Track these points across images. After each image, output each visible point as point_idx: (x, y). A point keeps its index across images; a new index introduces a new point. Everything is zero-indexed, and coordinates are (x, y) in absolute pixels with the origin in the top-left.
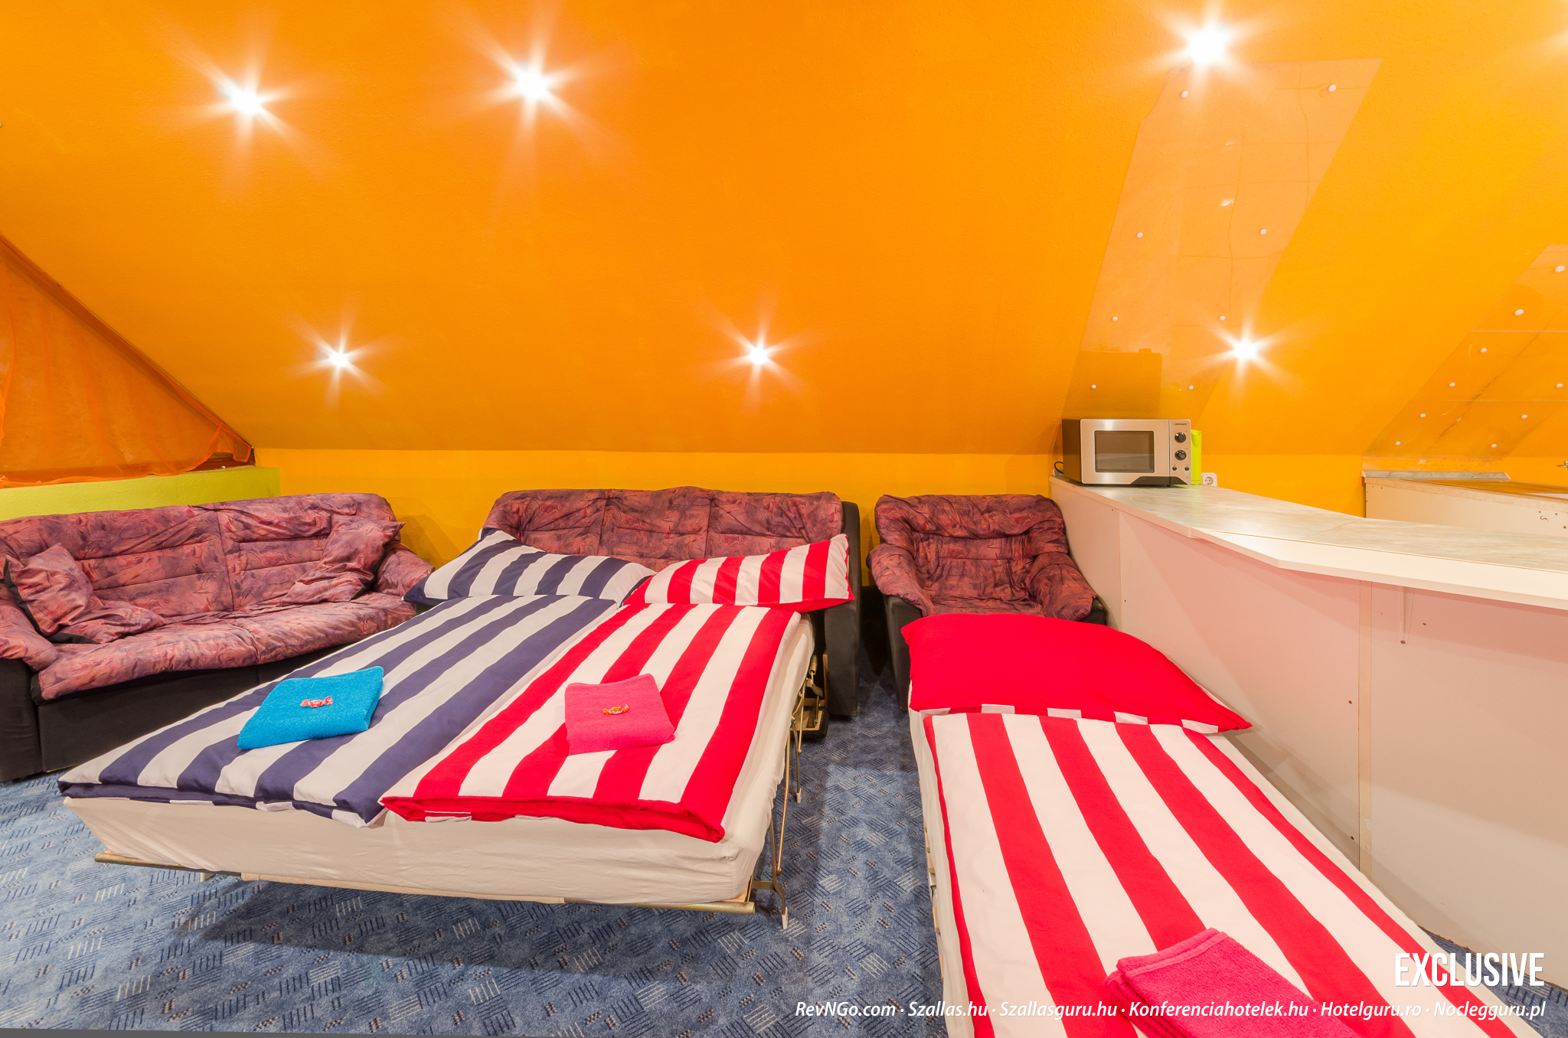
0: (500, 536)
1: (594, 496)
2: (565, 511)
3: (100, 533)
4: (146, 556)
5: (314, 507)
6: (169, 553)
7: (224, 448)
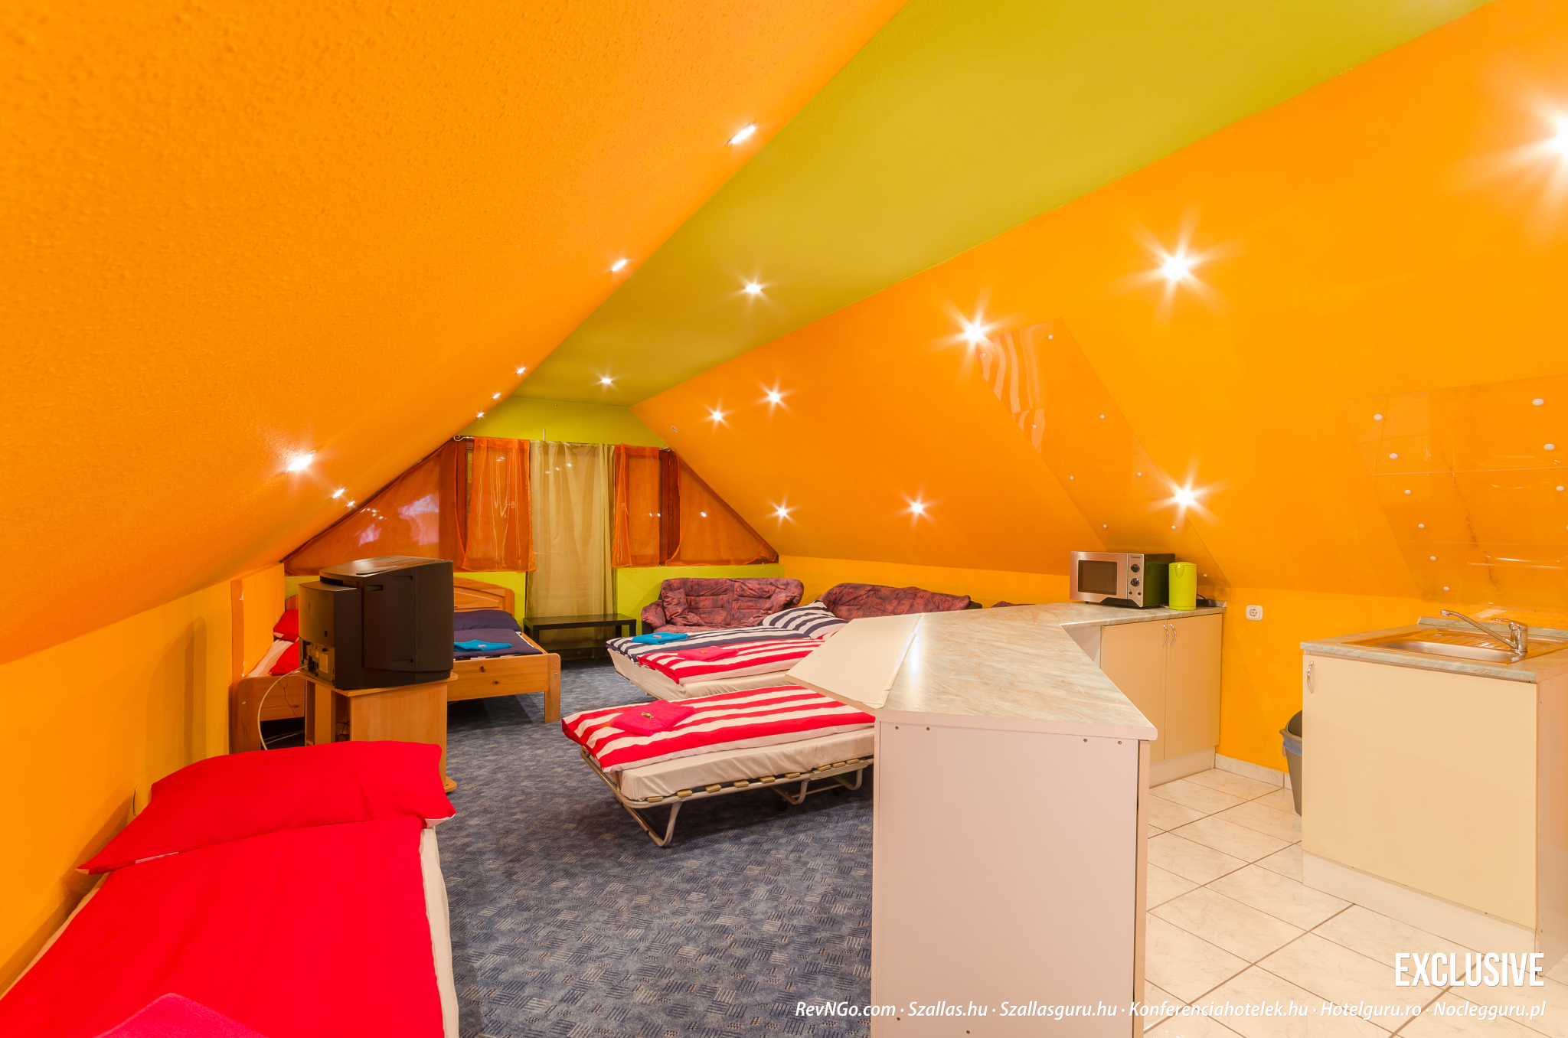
0: (821, 605)
1: (869, 588)
2: (855, 595)
3: (697, 586)
4: (708, 598)
5: (771, 584)
6: (715, 597)
7: (764, 554)
